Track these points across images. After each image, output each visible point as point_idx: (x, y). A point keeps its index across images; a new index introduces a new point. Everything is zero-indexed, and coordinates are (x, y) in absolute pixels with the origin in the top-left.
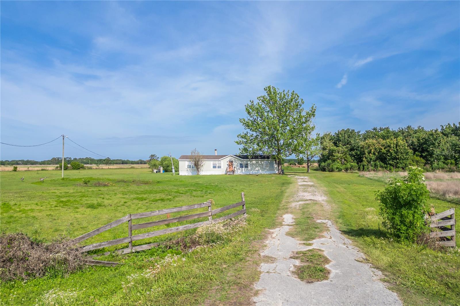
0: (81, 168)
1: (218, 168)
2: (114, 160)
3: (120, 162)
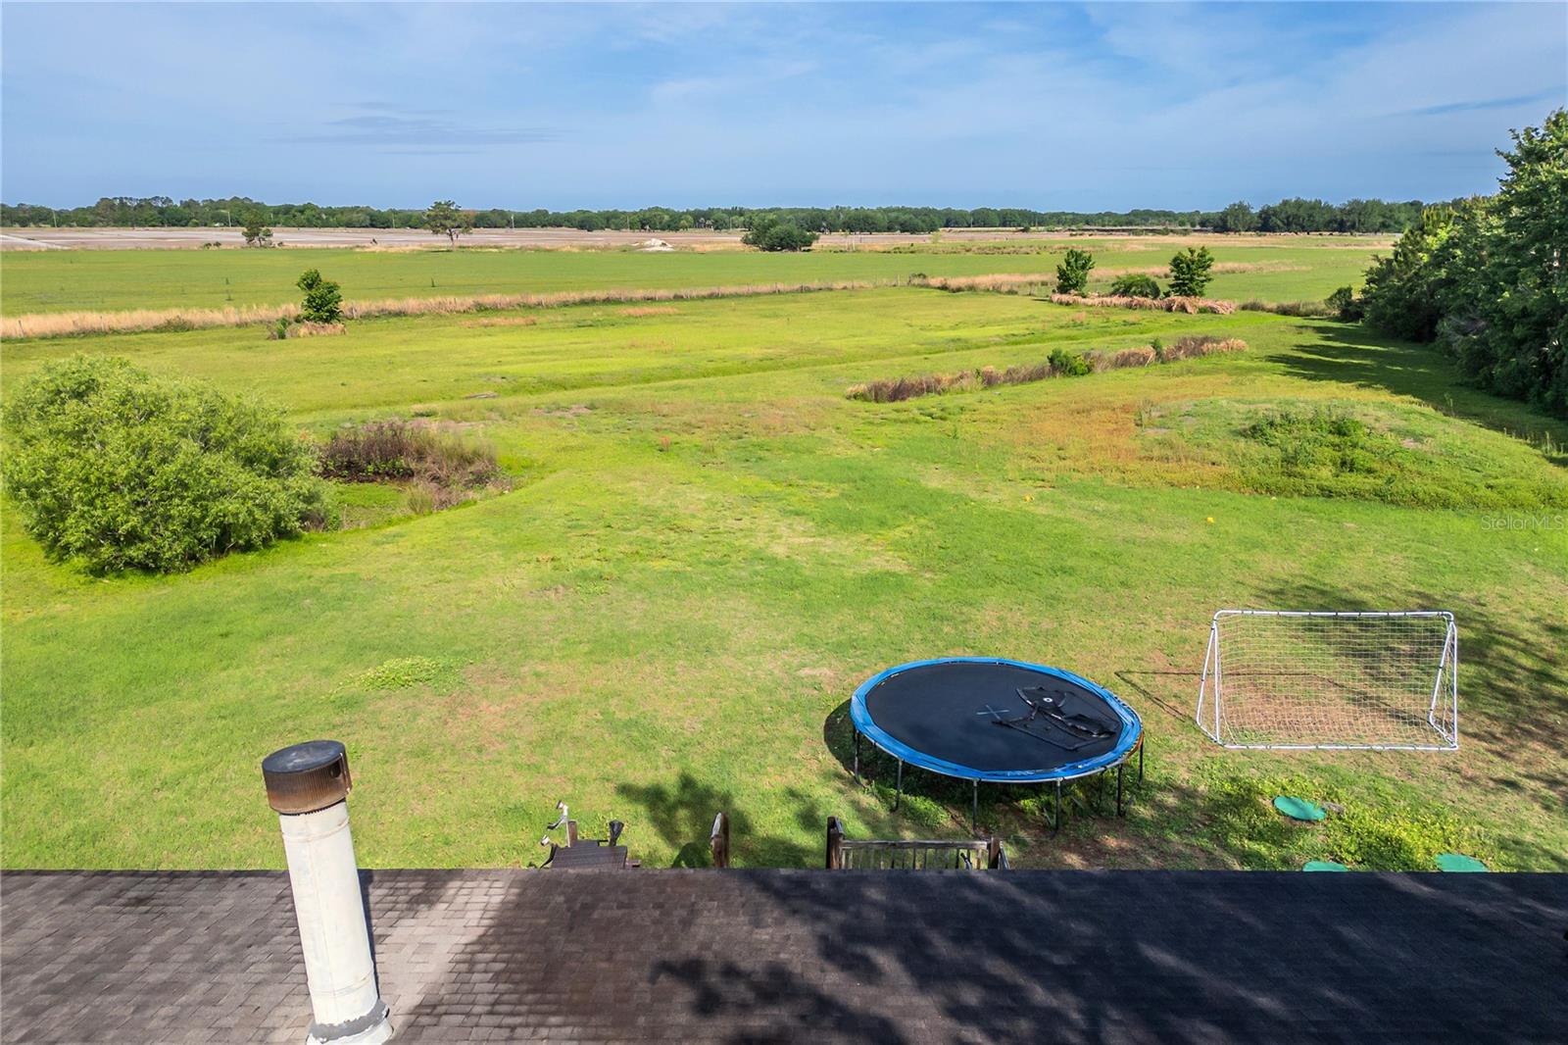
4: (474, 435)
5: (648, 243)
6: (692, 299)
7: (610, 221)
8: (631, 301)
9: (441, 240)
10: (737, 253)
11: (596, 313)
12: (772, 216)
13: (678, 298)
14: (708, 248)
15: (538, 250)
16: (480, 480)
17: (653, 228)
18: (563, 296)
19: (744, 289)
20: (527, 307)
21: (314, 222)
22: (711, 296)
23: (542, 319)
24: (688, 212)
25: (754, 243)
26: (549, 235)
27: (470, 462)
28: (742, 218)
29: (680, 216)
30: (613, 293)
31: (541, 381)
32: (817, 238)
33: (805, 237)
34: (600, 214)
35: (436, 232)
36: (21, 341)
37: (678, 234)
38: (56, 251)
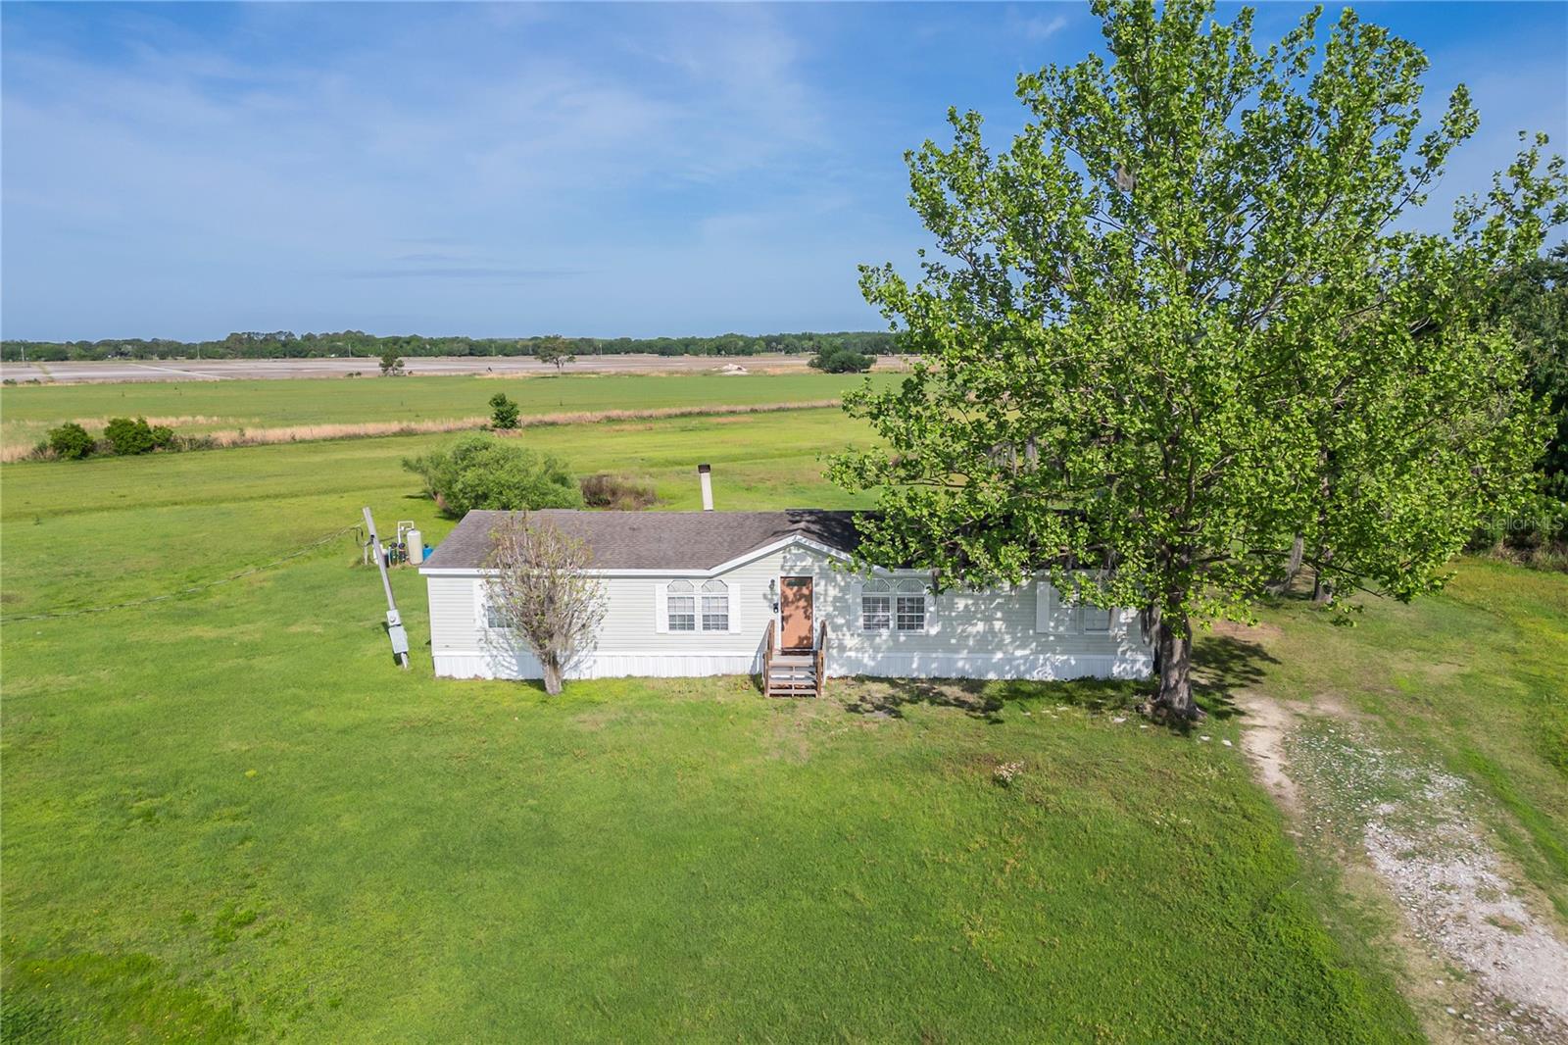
0: (160, 445)
1: (706, 627)
2: (444, 341)
3: (462, 346)
4: (642, 483)
5: (725, 367)
6: (765, 411)
7: (688, 347)
8: (718, 414)
9: (549, 368)
10: (804, 375)
11: (695, 422)
12: (839, 341)
13: (754, 411)
14: (778, 371)
15: (631, 375)
16: (647, 502)
17: (729, 353)
18: (667, 410)
19: (805, 404)
20: (642, 419)
21: (419, 351)
22: (779, 410)
23: (657, 425)
24: (761, 338)
25: (819, 366)
26: (636, 361)
27: (642, 495)
28: (811, 343)
29: (754, 341)
30: (704, 408)
31: (667, 461)
32: (875, 361)
33: (864, 360)
34: (679, 341)
35: (545, 361)
36: (312, 442)
37: (752, 358)
38: (226, 381)
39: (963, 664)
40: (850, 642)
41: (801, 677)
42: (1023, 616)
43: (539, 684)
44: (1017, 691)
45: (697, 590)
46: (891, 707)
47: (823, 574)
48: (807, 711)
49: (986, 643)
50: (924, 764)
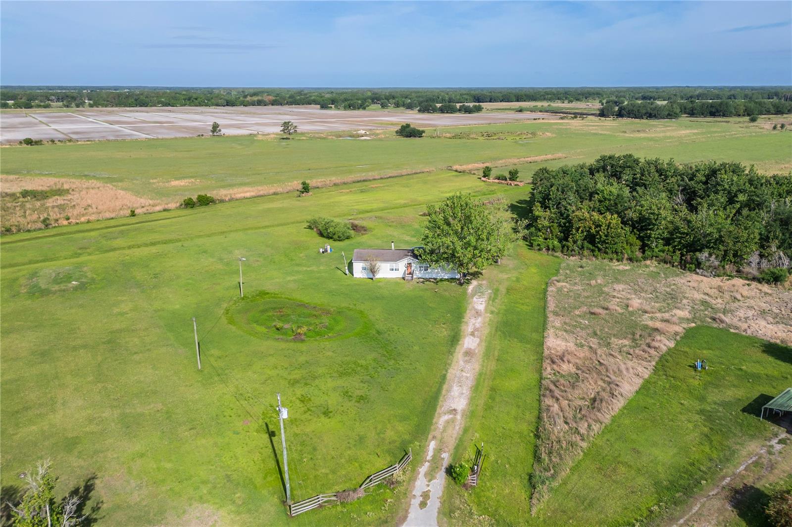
1: (396, 270)
13: (381, 178)
22: (390, 177)
39: (434, 276)
40: (417, 273)
41: (410, 278)
42: (443, 269)
43: (372, 279)
44: (441, 280)
45: (394, 265)
46: (423, 282)
47: (414, 263)
48: (411, 283)
49: (438, 273)
50: (426, 290)
